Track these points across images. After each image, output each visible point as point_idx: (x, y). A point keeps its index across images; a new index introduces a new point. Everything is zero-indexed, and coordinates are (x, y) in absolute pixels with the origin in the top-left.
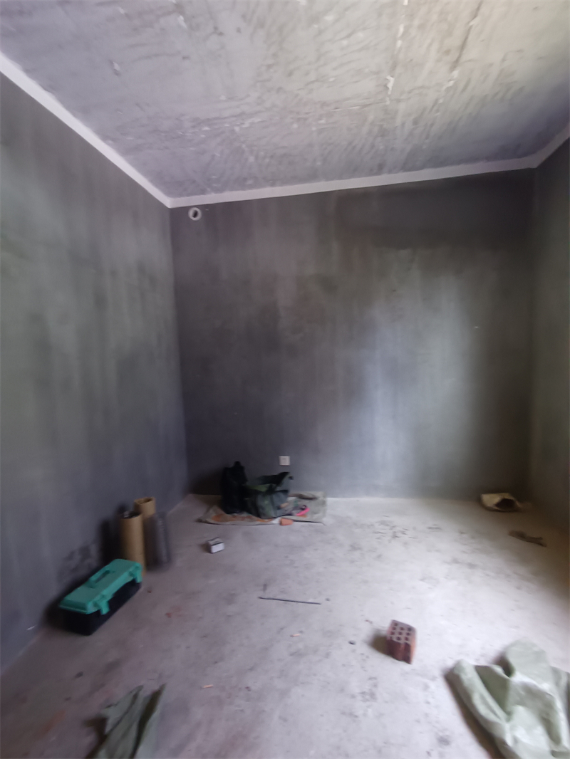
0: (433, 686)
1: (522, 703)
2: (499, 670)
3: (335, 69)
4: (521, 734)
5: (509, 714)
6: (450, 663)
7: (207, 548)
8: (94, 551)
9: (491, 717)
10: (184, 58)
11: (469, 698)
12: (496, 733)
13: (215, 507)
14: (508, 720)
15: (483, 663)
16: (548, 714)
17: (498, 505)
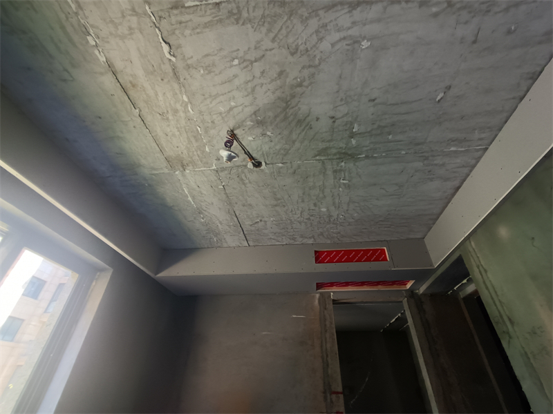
3: (235, 76)
10: (374, 100)
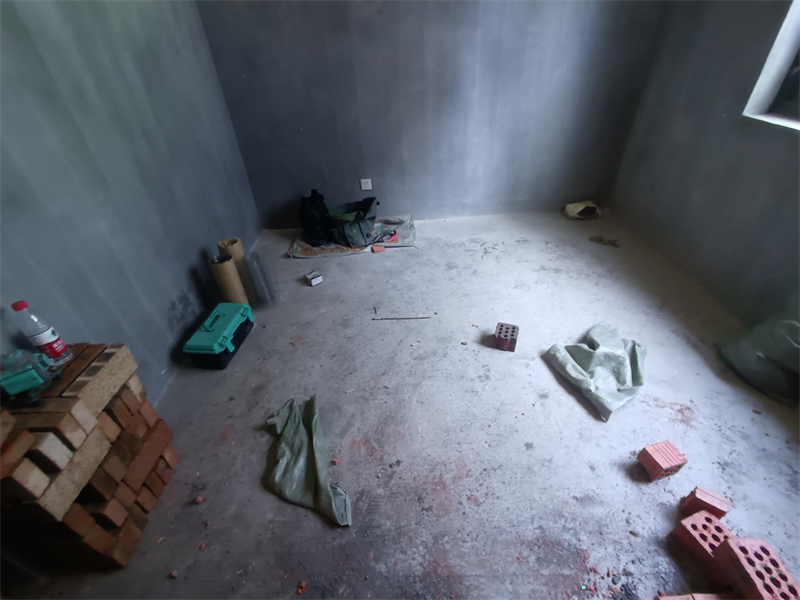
0: (532, 364)
1: (601, 365)
2: (585, 347)
4: (600, 384)
5: (592, 374)
6: (546, 348)
7: (307, 282)
8: (192, 297)
9: (580, 377)
11: (563, 368)
12: (584, 386)
13: (298, 241)
14: (592, 378)
15: (570, 343)
16: (618, 369)
17: (580, 213)
